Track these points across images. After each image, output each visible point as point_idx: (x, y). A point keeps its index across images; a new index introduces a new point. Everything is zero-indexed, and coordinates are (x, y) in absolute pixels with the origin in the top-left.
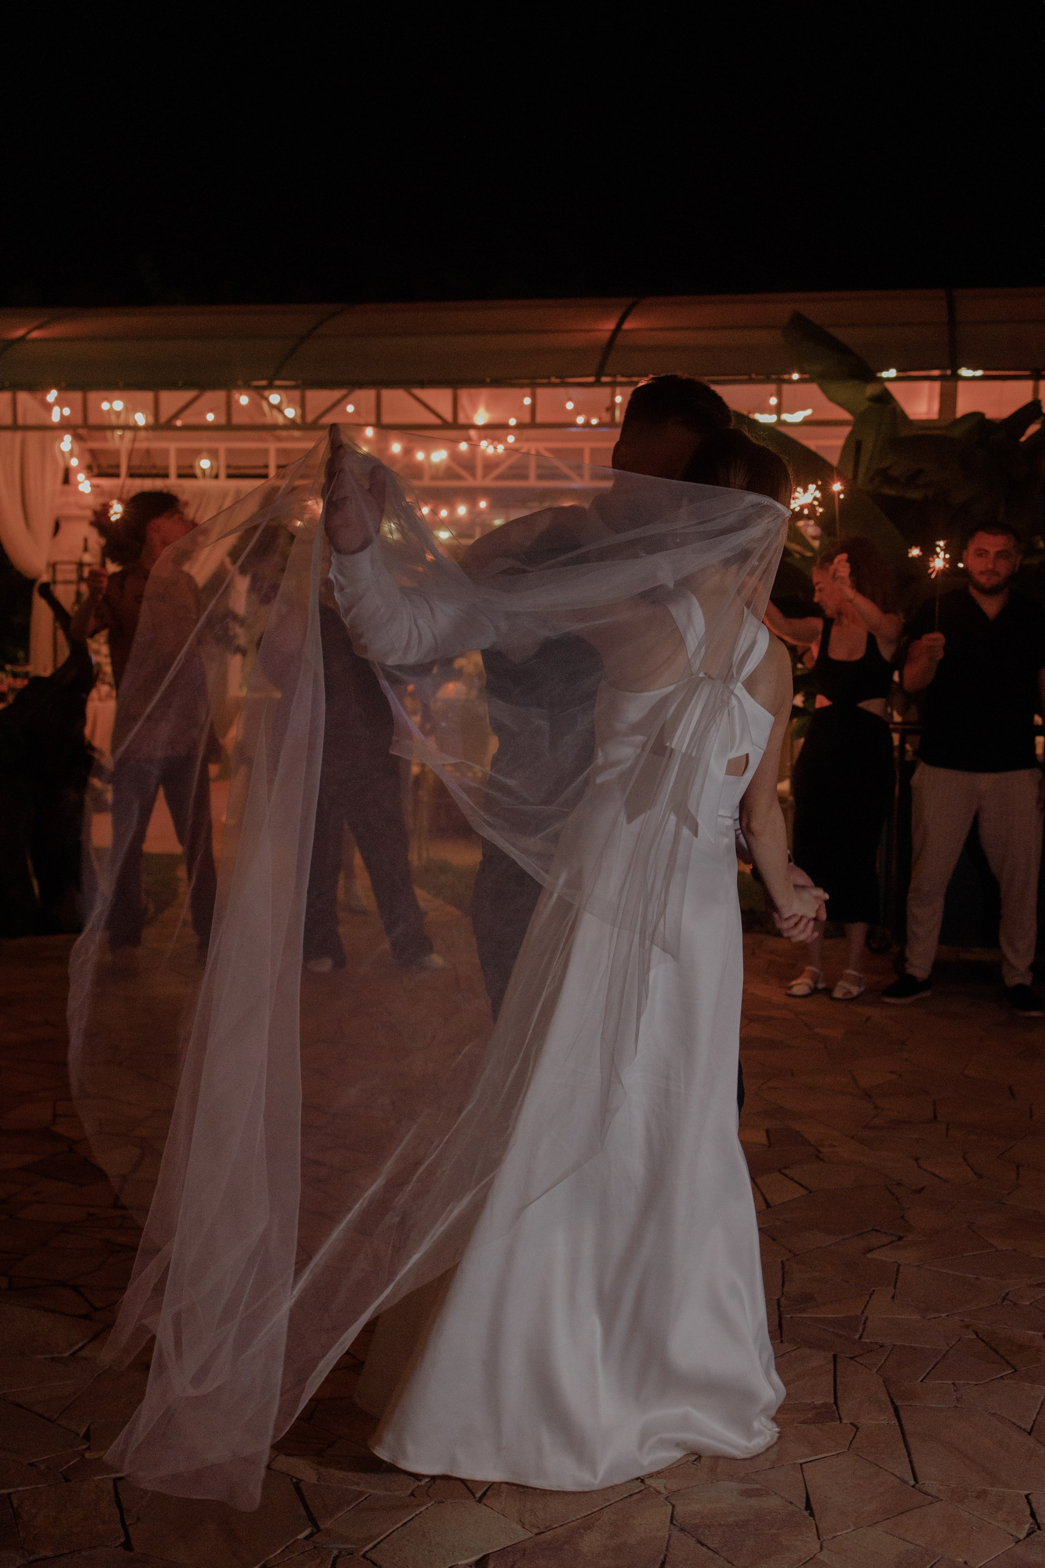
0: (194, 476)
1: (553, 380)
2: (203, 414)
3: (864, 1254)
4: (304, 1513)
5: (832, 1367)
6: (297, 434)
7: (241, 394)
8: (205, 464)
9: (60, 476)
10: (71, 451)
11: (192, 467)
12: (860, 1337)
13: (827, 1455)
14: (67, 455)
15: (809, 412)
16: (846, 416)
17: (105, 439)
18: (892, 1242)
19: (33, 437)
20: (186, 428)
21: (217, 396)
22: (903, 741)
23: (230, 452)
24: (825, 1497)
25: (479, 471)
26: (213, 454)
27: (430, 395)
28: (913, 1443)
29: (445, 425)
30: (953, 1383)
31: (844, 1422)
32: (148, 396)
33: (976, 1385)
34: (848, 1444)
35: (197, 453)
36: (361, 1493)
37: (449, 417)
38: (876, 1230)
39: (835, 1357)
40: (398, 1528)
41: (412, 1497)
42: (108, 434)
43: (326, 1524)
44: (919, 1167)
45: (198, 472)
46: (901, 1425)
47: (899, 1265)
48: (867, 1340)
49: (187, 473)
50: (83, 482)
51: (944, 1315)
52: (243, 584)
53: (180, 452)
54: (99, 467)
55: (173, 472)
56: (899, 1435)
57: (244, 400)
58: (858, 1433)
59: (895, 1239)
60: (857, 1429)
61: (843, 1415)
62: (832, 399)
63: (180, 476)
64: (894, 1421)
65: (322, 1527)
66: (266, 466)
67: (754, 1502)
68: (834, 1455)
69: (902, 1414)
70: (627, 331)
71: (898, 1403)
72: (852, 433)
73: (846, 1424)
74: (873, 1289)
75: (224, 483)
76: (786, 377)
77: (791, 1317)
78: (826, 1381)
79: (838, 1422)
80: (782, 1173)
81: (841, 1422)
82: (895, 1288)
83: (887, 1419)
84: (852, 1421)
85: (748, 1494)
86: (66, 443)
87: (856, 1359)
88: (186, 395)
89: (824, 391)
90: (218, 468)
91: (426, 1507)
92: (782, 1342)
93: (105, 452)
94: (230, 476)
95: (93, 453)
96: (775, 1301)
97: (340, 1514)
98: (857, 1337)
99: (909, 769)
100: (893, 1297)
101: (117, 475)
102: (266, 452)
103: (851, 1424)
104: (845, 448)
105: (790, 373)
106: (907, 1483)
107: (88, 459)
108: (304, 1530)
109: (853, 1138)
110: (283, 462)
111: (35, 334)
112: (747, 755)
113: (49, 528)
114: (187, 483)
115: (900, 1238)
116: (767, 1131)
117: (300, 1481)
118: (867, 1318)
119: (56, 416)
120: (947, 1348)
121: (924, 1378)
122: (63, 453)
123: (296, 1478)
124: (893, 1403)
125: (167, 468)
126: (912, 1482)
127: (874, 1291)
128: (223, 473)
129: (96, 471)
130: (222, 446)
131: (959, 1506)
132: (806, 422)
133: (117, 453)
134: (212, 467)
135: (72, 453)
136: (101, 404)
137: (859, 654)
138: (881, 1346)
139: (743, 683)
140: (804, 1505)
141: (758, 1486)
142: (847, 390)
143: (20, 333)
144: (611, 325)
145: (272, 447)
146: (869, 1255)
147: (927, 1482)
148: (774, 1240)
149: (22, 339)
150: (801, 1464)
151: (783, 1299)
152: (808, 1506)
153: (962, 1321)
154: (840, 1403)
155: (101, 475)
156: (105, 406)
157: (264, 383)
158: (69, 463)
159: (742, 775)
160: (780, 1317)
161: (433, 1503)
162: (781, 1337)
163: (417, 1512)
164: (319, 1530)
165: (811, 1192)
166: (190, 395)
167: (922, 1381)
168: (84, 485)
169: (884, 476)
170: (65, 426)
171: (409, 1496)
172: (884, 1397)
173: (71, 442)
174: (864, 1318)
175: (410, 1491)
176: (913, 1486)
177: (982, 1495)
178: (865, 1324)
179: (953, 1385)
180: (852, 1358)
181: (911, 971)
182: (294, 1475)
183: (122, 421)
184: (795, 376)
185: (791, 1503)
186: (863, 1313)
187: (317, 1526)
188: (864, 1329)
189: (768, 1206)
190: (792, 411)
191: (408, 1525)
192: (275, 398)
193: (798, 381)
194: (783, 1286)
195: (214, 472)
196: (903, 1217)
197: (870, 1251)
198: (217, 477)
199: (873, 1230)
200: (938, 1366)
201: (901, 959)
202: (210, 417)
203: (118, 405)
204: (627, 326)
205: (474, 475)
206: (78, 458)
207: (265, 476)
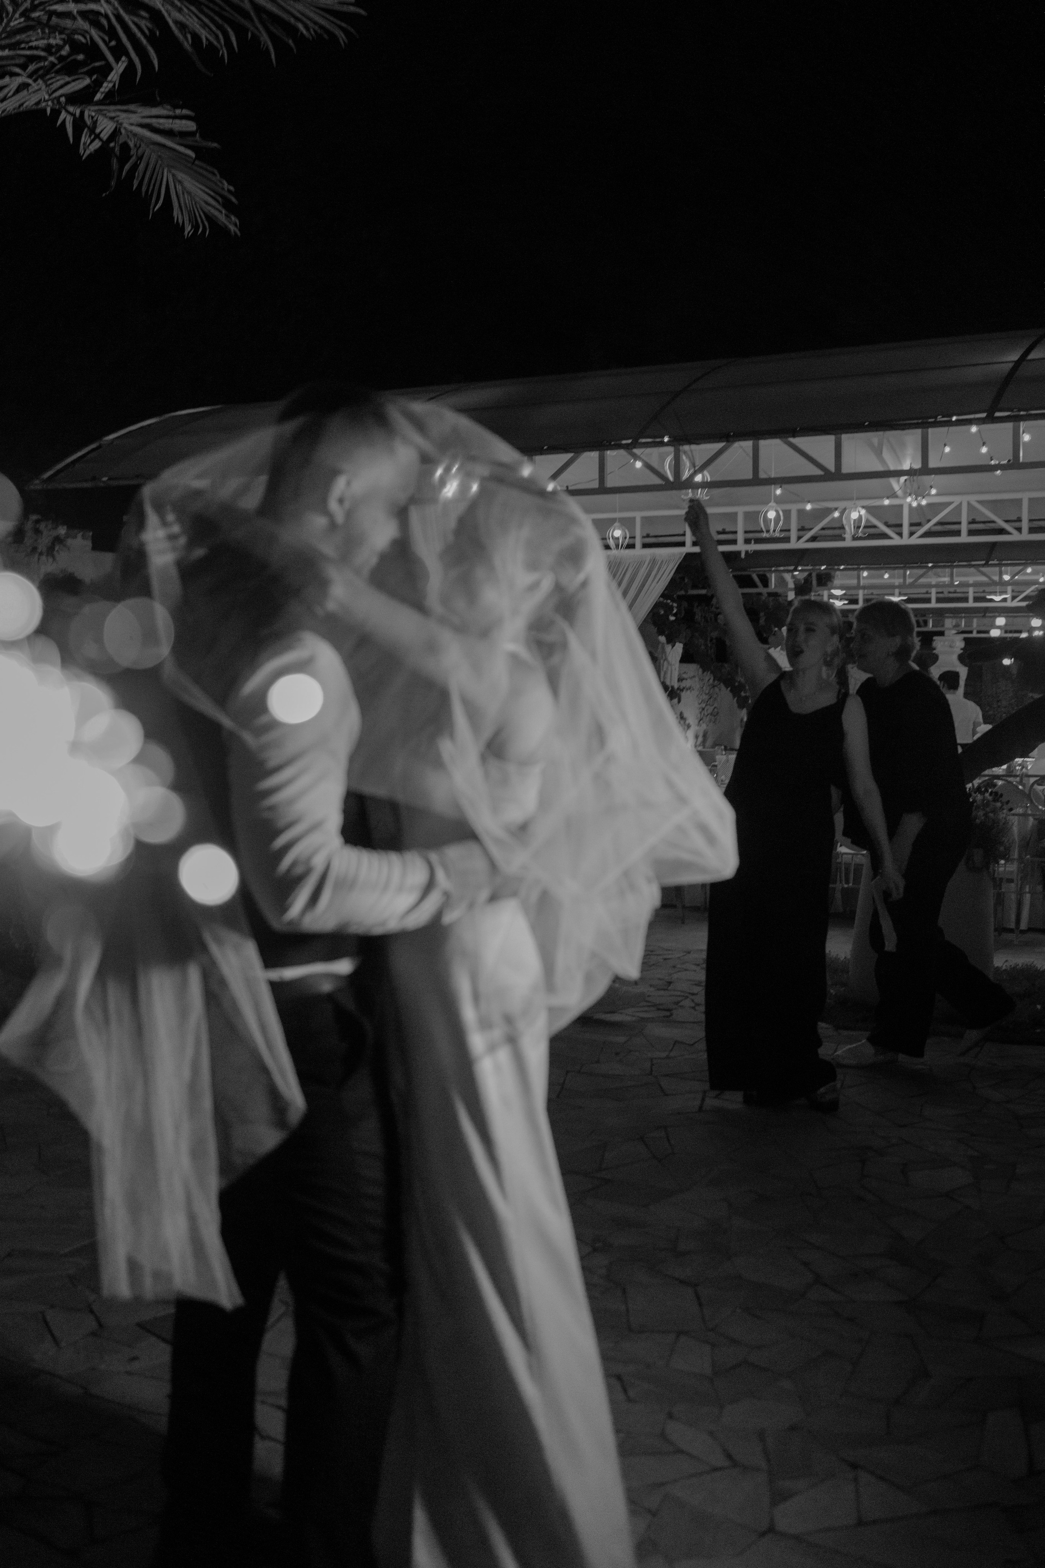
1: (940, 418)
8: (618, 534)
21: (592, 457)
23: (646, 520)
25: (906, 530)
26: (627, 523)
27: (809, 443)
29: (828, 476)
37: (832, 468)
45: (611, 543)
70: (1032, 361)
75: (639, 553)
90: (634, 538)
94: (646, 545)
128: (638, 542)
130: (637, 515)
134: (626, 537)
144: (1014, 356)
157: (629, 441)
195: (629, 542)
198: (631, 546)
204: (1034, 355)
205: (900, 534)
207: (683, 544)
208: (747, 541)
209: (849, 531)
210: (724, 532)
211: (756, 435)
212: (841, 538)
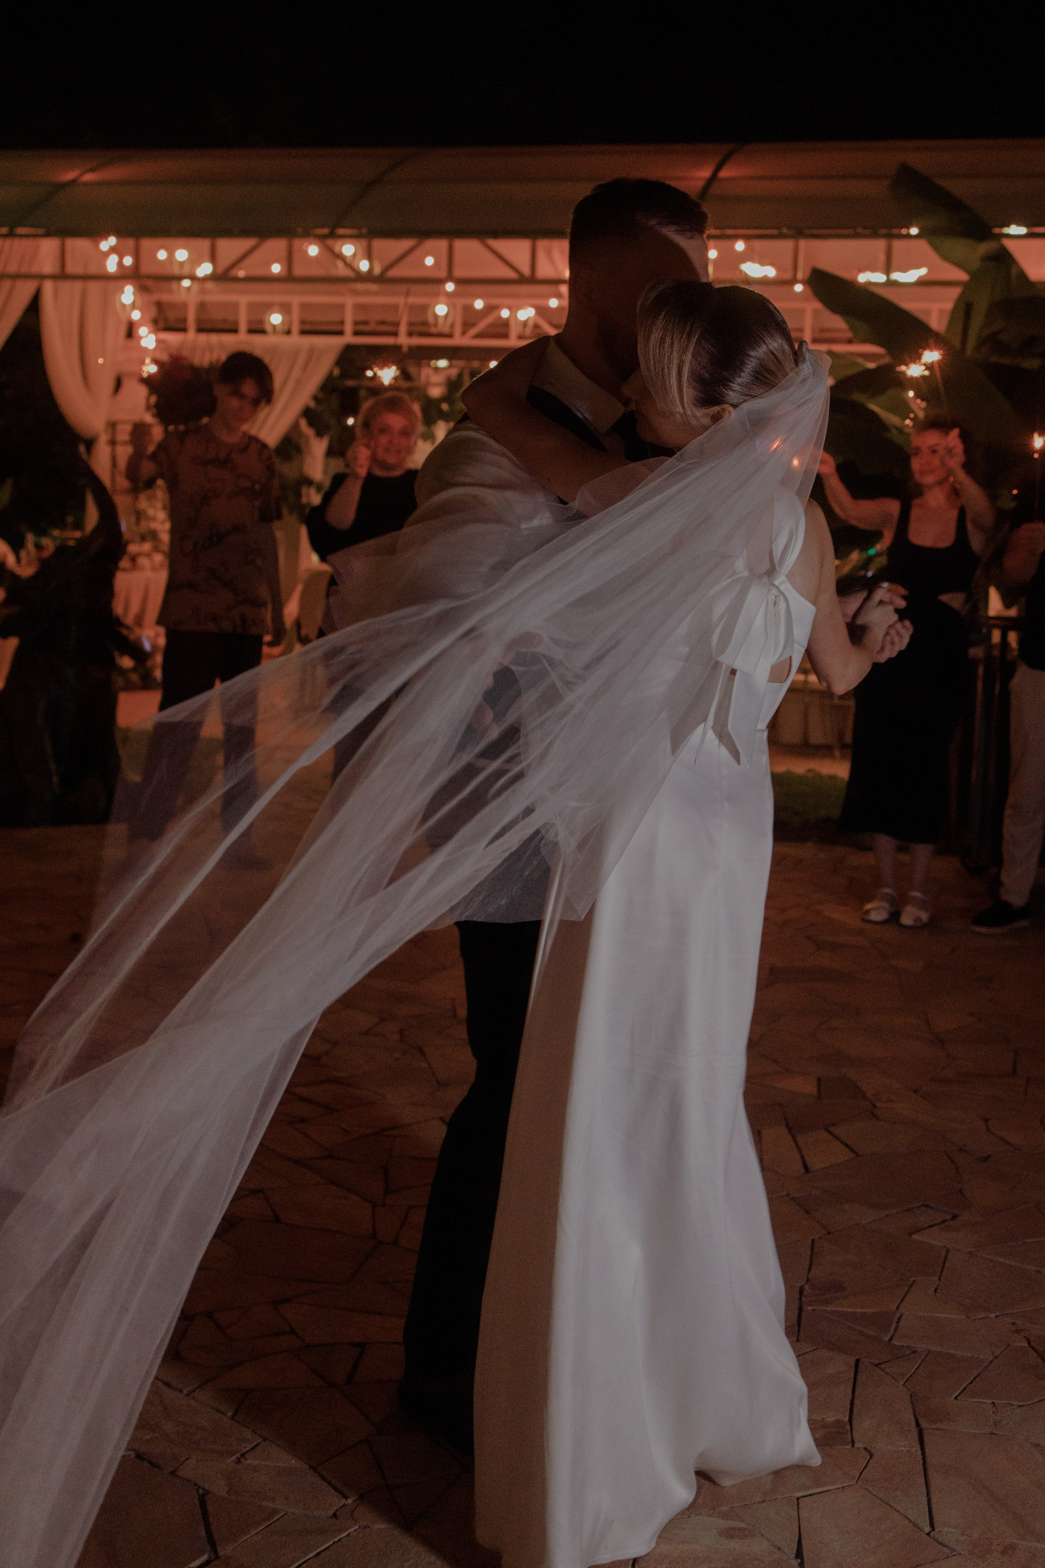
0: (263, 332)
2: (269, 264)
3: (910, 1235)
4: (203, 1533)
5: (852, 1376)
6: (373, 287)
7: (310, 244)
8: (276, 319)
9: (123, 330)
10: (134, 303)
11: (262, 322)
12: (890, 1339)
13: (831, 1488)
14: (128, 308)
15: (923, 271)
16: (963, 276)
17: (170, 291)
18: (944, 1222)
19: (94, 287)
20: (248, 279)
21: (277, 245)
22: (1004, 637)
23: (304, 307)
24: (821, 1543)
26: (285, 309)
27: (506, 246)
28: (936, 1480)
29: (522, 280)
30: (993, 1403)
31: (856, 1445)
32: (204, 244)
33: (1020, 1406)
34: (856, 1473)
35: (268, 307)
36: (275, 1511)
37: (526, 271)
38: (927, 1206)
39: (857, 1362)
40: (309, 1559)
41: (334, 1519)
42: (174, 285)
43: (226, 1550)
44: (988, 1130)
45: (268, 328)
46: (923, 1453)
47: (948, 1251)
48: (897, 1343)
49: (258, 329)
50: (146, 337)
51: (993, 1316)
52: (318, 447)
53: (251, 306)
54: (166, 320)
55: (243, 326)
56: (920, 1467)
57: (313, 250)
58: (871, 1461)
59: (948, 1217)
60: (871, 1456)
61: (856, 1436)
62: (945, 258)
63: (251, 331)
64: (917, 1448)
65: (221, 1554)
66: (342, 323)
67: (735, 1545)
68: (839, 1488)
69: (927, 1439)
70: (723, 179)
71: (924, 1425)
72: (962, 295)
73: (859, 1449)
74: (912, 1279)
75: (296, 340)
76: (904, 231)
77: (814, 1310)
78: (844, 1391)
79: (850, 1447)
80: (830, 1133)
81: (853, 1445)
82: (939, 1279)
83: (907, 1444)
84: (865, 1446)
85: (729, 1534)
86: (128, 295)
87: (882, 1366)
88: (246, 243)
89: (936, 248)
90: (291, 323)
91: (346, 1533)
92: (798, 1340)
93: (173, 305)
94: (303, 332)
95: (159, 305)
96: (798, 1288)
97: (245, 1538)
98: (887, 1339)
99: (1008, 670)
100: (936, 1290)
101: (184, 330)
102: (341, 307)
103: (865, 1448)
104: (954, 312)
105: (908, 228)
106: (922, 1530)
107: (153, 312)
108: (199, 1556)
109: (915, 1091)
110: (362, 318)
111: (88, 177)
112: (791, 658)
113: (108, 384)
114: (257, 339)
115: (954, 1217)
116: (819, 1080)
117: (207, 1492)
118: (901, 1315)
119: (112, 265)
120: (991, 1358)
121: (960, 1393)
122: (124, 306)
123: (203, 1489)
124: (918, 1424)
125: (236, 323)
126: (927, 1529)
127: (914, 1281)
128: (295, 328)
129: (162, 324)
130: (296, 300)
131: (980, 1563)
132: (921, 283)
133: (184, 306)
134: (283, 322)
135: (134, 306)
136: (157, 252)
137: (947, 541)
138: (914, 1352)
139: (786, 576)
140: (794, 1552)
141: (742, 1525)
142: (962, 247)
143: (70, 176)
144: (705, 173)
145: (349, 302)
146: (914, 1237)
147: (946, 1529)
148: (808, 1212)
149: (73, 182)
150: (798, 1499)
151: (807, 1287)
152: (799, 1554)
153: (1014, 1324)
154: (855, 1422)
155: (169, 328)
156: (162, 255)
157: (325, 231)
158: (130, 316)
159: (784, 682)
160: (800, 1309)
161: (357, 1527)
162: (799, 1334)
163: (336, 1540)
164: (217, 1557)
165: (858, 1155)
166: (248, 243)
167: (956, 1398)
168: (148, 339)
169: (992, 341)
170: (124, 276)
171: (331, 1517)
172: (908, 1417)
173: (134, 294)
174: (898, 1315)
175: (332, 1512)
176: (928, 1534)
177: (1008, 1550)
178: (898, 1322)
179: (992, 1405)
180: (877, 1365)
181: (1005, 897)
182: (201, 1484)
183: (186, 270)
184: (914, 231)
185: (779, 1549)
186: (898, 1308)
187: (215, 1551)
188: (896, 1329)
189: (807, 1169)
190: (904, 269)
191: (323, 1555)
192: (348, 249)
193: (916, 237)
194: (809, 1270)
195: (286, 328)
196: (960, 1191)
197: (918, 1230)
198: (288, 332)
199: (922, 1205)
200: (978, 1380)
201: (997, 883)
202: (276, 268)
203: (182, 255)
204: (724, 173)
206: (141, 311)
207: (340, 333)
208: (410, 334)
209: (514, 332)
210: (383, 323)
211: (453, 233)
212: (506, 336)
